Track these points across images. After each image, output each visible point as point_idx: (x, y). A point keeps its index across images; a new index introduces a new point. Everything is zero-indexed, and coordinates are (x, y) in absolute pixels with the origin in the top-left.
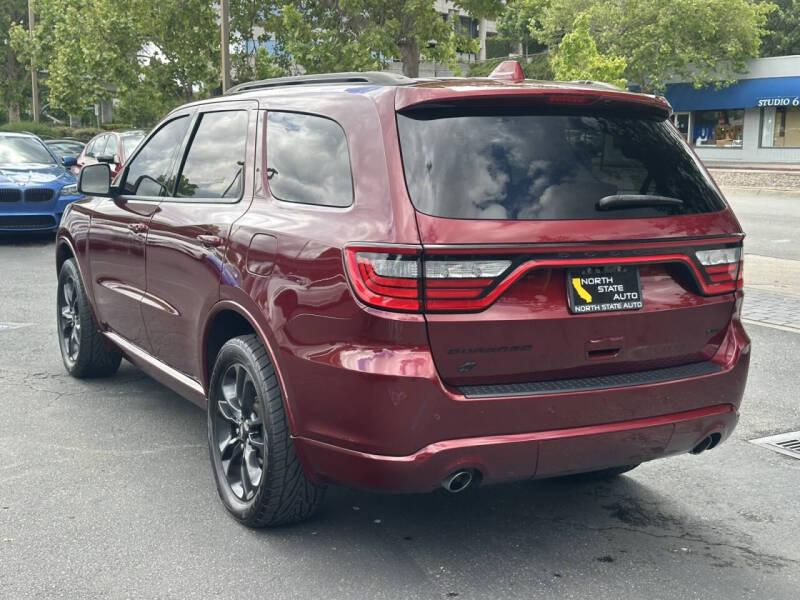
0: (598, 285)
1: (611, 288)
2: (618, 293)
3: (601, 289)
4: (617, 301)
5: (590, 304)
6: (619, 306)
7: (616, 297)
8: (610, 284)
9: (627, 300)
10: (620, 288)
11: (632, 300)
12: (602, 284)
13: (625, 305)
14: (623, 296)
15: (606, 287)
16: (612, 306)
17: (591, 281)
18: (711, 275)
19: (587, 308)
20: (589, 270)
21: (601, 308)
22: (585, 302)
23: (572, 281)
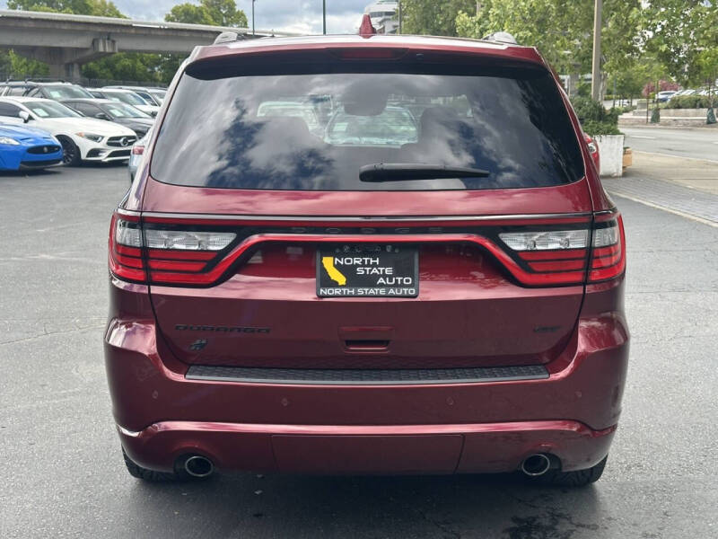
0: (357, 266)
1: (375, 271)
2: (384, 276)
3: (360, 271)
4: (381, 285)
5: (342, 286)
6: (382, 291)
7: (381, 280)
8: (374, 265)
9: (396, 285)
10: (389, 271)
11: (403, 285)
12: (363, 265)
13: (392, 291)
14: (391, 281)
15: (368, 269)
16: (372, 291)
17: (349, 261)
18: (530, 261)
19: (337, 291)
20: (346, 249)
21: (356, 292)
22: (335, 284)
23: (322, 260)
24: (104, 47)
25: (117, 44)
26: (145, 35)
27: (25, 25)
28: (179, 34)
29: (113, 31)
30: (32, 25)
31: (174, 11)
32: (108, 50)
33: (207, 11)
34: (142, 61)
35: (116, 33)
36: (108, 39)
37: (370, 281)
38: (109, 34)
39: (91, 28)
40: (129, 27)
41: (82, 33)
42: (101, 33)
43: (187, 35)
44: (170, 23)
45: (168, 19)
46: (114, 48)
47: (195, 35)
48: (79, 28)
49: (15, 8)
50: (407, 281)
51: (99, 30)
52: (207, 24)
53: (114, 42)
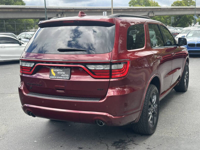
0: (58, 71)
1: (61, 73)
2: (63, 74)
3: (58, 73)
4: (62, 76)
5: (54, 76)
6: (62, 78)
7: (62, 75)
8: (61, 72)
9: (65, 77)
10: (64, 73)
11: (66, 77)
12: (59, 71)
13: (64, 78)
14: (64, 75)
15: (60, 72)
16: (60, 78)
17: (56, 70)
18: (95, 72)
19: (53, 77)
20: (56, 67)
21: (57, 77)
22: (53, 76)
23: (51, 70)
24: (151, 15)
25: (155, 14)
26: (163, 11)
27: (130, 10)
28: (173, 10)
29: (154, 10)
30: (132, 10)
31: (174, 3)
32: (152, 15)
33: (183, 2)
34: (164, 18)
35: (155, 11)
36: (152, 13)
37: (60, 75)
38: (153, 11)
39: (148, 10)
40: (160, 9)
41: (145, 11)
42: (150, 11)
43: (175, 10)
44: (172, 7)
45: (172, 5)
46: (154, 15)
47: (177, 10)
48: (144, 10)
49: (131, 6)
50: (67, 75)
51: (150, 10)
52: (183, 6)
53: (154, 13)
